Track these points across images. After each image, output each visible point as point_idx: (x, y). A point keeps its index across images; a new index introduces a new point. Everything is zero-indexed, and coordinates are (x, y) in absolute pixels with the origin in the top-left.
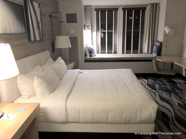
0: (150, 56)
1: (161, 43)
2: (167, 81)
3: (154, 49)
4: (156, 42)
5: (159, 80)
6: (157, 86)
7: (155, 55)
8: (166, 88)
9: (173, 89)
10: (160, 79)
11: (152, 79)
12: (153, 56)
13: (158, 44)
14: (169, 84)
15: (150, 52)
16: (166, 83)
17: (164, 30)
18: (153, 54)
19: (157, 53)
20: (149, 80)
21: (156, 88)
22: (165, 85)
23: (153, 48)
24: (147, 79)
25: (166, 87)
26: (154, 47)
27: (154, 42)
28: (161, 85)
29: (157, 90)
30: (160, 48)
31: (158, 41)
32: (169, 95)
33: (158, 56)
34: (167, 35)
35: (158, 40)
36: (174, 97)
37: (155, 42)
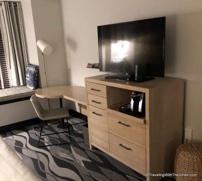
0: (23, 90)
1: (37, 68)
2: (58, 127)
3: (27, 78)
4: (29, 67)
5: (46, 127)
6: (46, 140)
7: (32, 88)
8: (60, 139)
9: (70, 138)
10: (47, 125)
11: (35, 128)
12: (29, 91)
13: (32, 69)
14: (62, 130)
15: (22, 84)
16: (57, 130)
17: (37, 46)
18: (28, 86)
19: (34, 84)
20: (30, 131)
21: (46, 144)
22: (57, 133)
23: (25, 76)
24: (27, 131)
25: (59, 136)
26: (28, 75)
27: (25, 66)
28: (51, 136)
29: (48, 148)
30: (37, 75)
31: (31, 65)
32: (68, 152)
33: (36, 89)
34: (43, 54)
35: (31, 62)
36: (76, 152)
37: (27, 67)
